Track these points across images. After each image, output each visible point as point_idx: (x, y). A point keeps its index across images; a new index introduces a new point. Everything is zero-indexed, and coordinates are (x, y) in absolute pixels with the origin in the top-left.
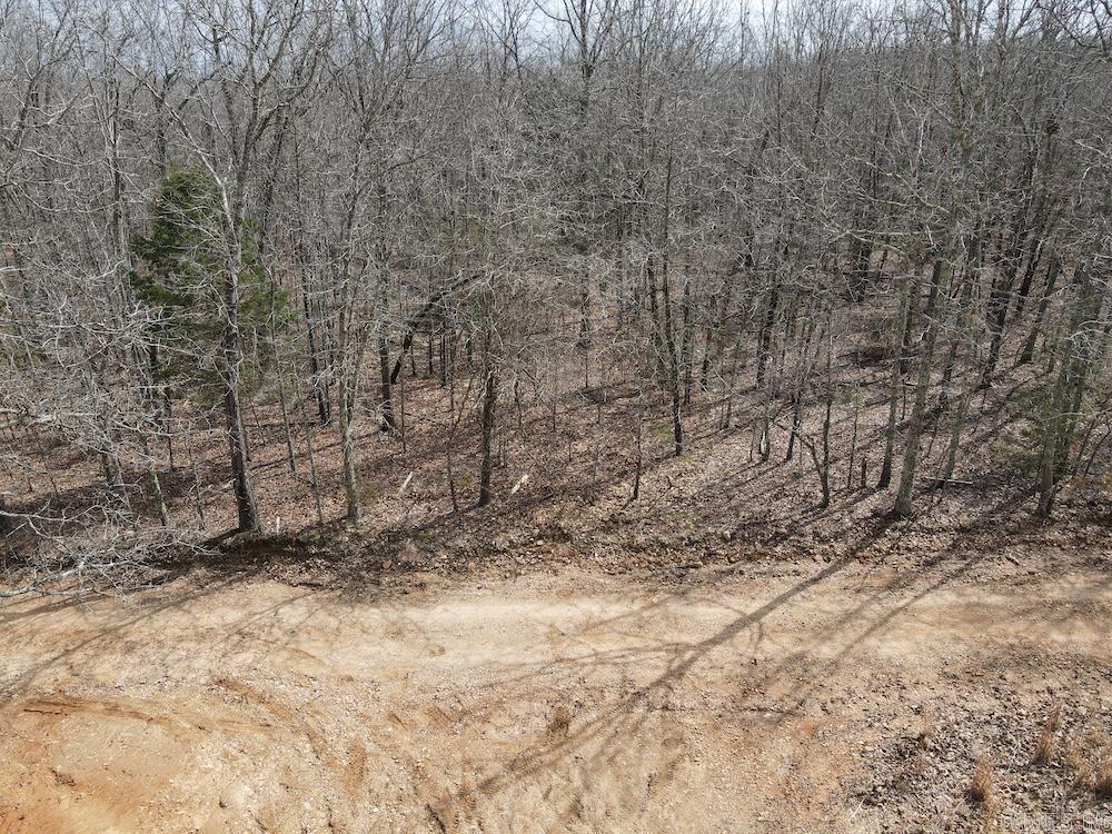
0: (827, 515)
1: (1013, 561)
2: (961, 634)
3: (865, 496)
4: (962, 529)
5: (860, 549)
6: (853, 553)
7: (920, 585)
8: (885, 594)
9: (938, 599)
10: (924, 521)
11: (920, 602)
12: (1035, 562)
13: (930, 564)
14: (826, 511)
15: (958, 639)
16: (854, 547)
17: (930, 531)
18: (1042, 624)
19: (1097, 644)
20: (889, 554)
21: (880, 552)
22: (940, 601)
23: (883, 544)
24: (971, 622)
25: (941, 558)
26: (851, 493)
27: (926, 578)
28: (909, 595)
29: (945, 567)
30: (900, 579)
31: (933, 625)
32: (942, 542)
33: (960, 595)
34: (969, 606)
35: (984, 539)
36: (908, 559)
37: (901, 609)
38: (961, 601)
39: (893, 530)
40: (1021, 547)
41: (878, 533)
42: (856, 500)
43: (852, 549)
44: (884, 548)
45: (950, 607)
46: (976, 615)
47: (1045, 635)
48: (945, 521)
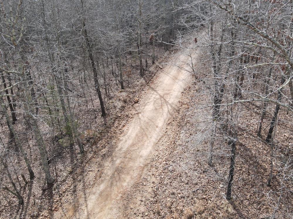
0: (28, 206)
1: (90, 171)
2: (110, 206)
3: (31, 186)
4: (71, 173)
5: (52, 207)
6: (51, 210)
7: (81, 201)
8: (77, 215)
9: (92, 201)
10: (60, 179)
11: (89, 207)
12: (94, 167)
13: (75, 191)
14: (25, 204)
15: (111, 209)
16: (50, 208)
17: (64, 181)
18: (118, 184)
19: (132, 178)
20: (61, 199)
21: (58, 201)
22: (93, 201)
23: (56, 198)
24: (107, 199)
25: (75, 186)
26: (25, 188)
27: (80, 197)
28: (83, 207)
29: (79, 188)
30: (75, 205)
31: (101, 211)
32: (70, 181)
33: (94, 194)
34: (100, 195)
35: (78, 171)
36: (67, 195)
37: (88, 215)
38: (97, 195)
39: (55, 190)
40: (87, 165)
41: (51, 195)
42: (30, 190)
43: (49, 209)
44: (58, 199)
45: (97, 200)
46: (105, 196)
47: (122, 186)
48: (65, 174)
